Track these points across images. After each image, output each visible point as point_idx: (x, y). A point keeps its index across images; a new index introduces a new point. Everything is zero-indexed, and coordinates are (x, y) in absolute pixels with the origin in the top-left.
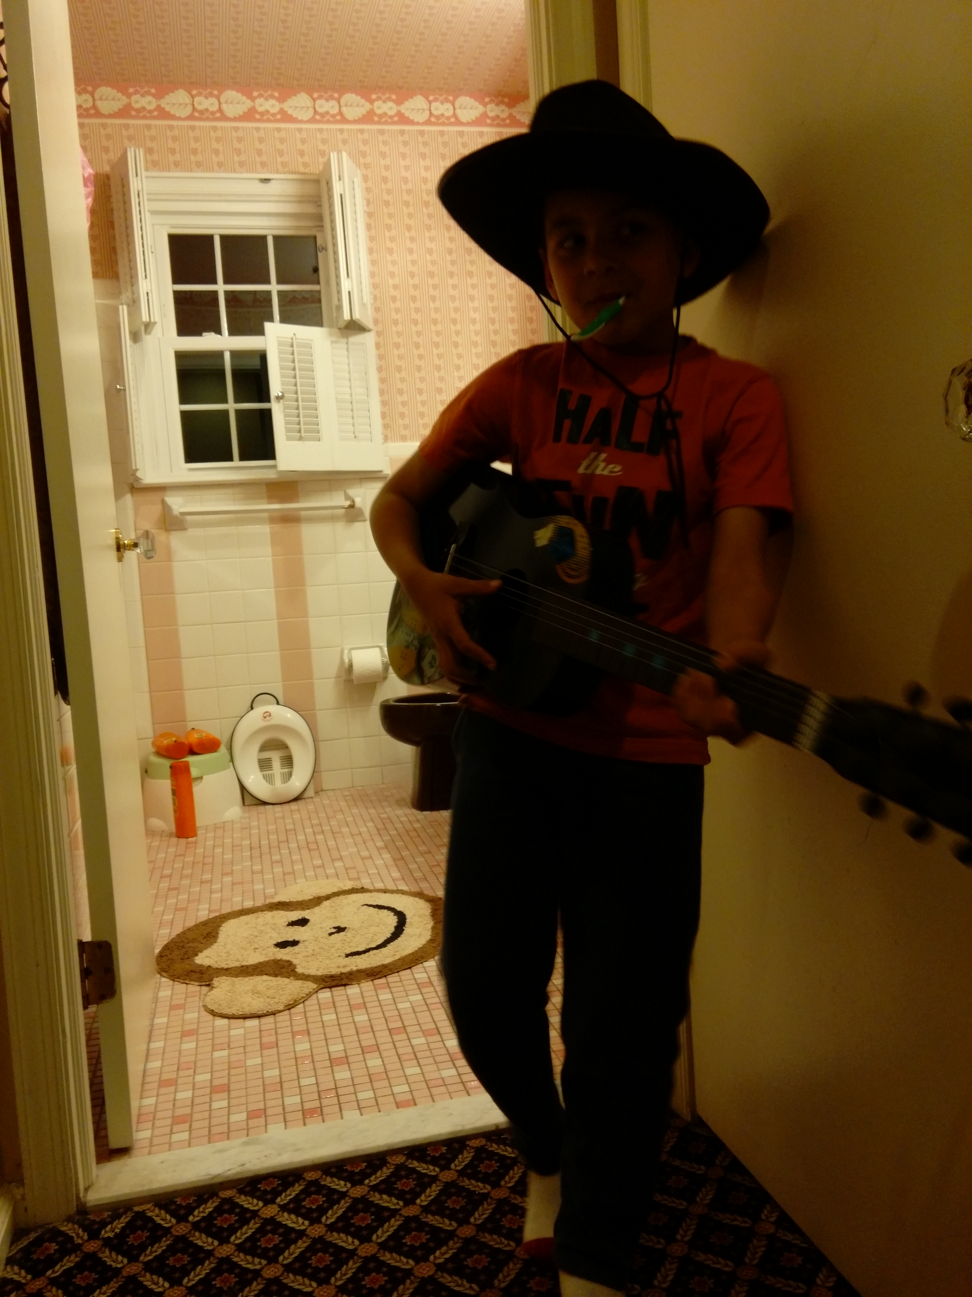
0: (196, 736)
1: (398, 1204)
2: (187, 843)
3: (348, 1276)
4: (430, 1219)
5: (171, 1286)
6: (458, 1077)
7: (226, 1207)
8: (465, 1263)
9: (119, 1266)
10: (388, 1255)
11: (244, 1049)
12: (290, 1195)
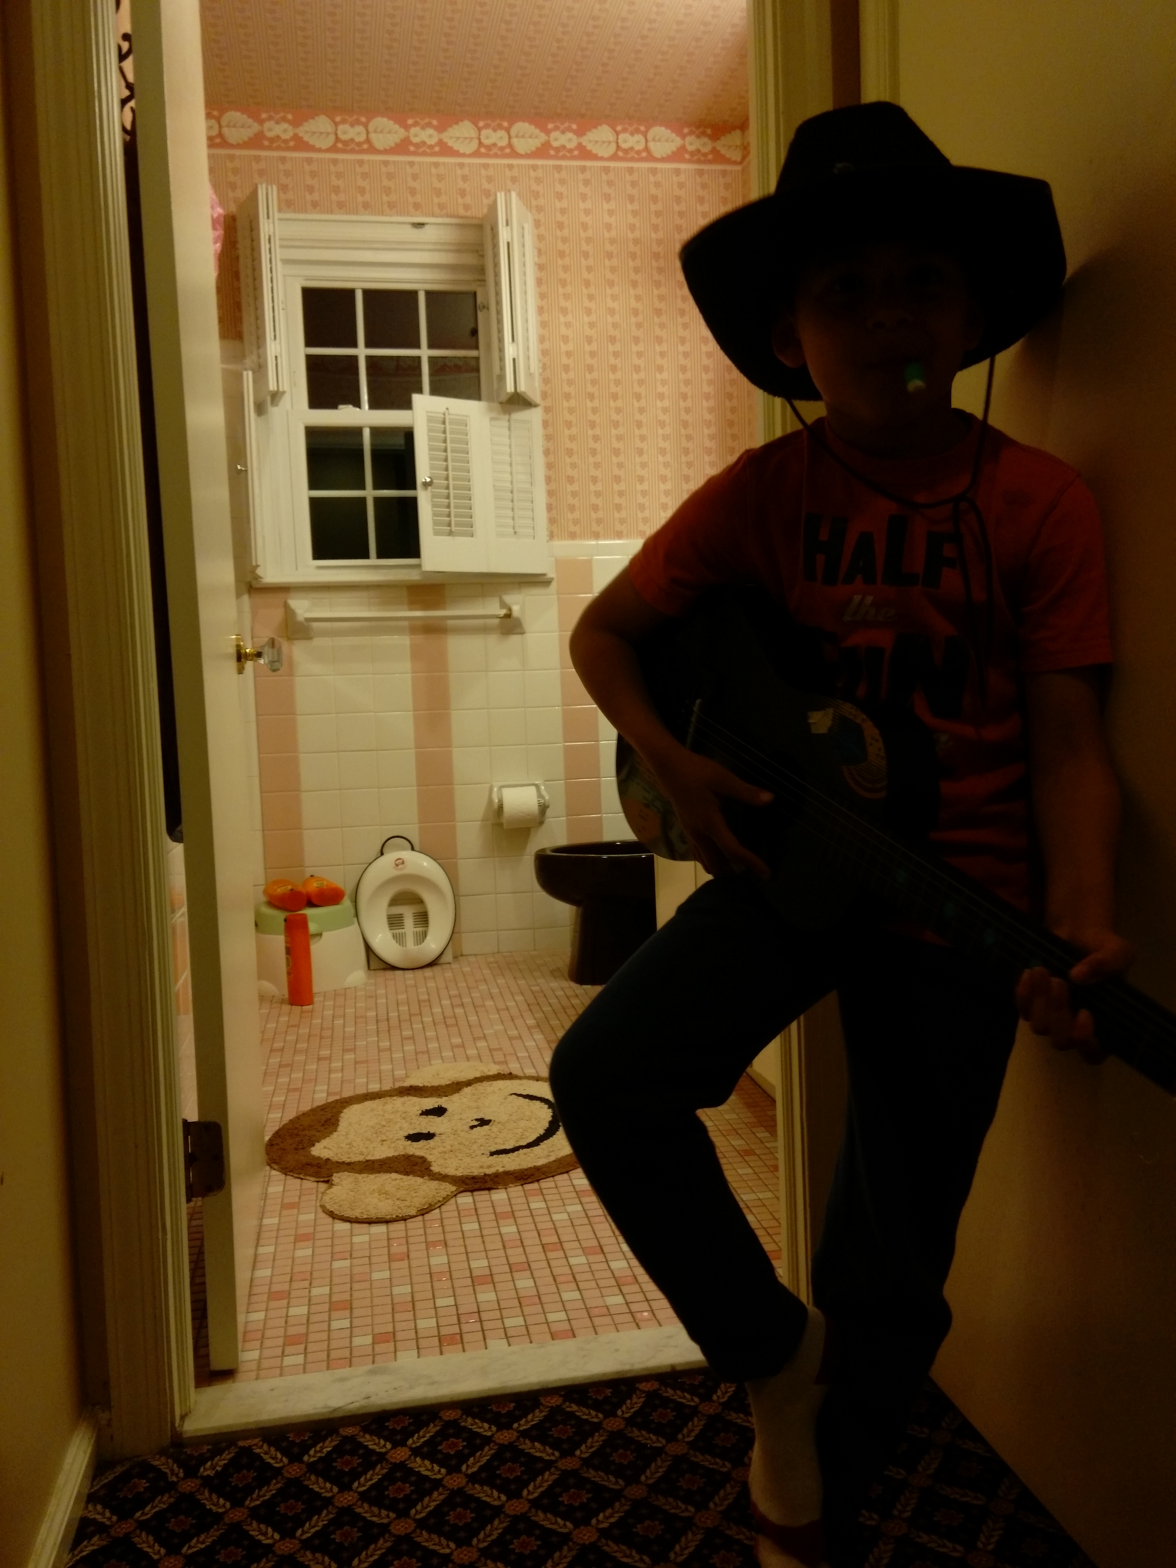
0: (315, 885)
1: (553, 1454)
2: (302, 1012)
3: (494, 1537)
4: (591, 1474)
5: (282, 1538)
6: (625, 1306)
7: (348, 1447)
8: (635, 1530)
9: (220, 1510)
10: (541, 1515)
11: (370, 1259)
12: (424, 1437)
